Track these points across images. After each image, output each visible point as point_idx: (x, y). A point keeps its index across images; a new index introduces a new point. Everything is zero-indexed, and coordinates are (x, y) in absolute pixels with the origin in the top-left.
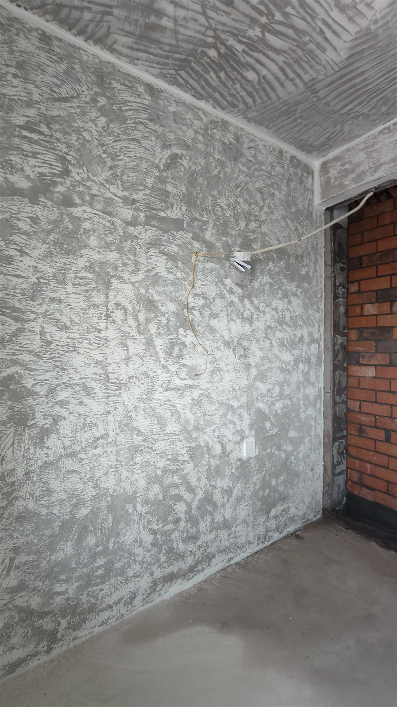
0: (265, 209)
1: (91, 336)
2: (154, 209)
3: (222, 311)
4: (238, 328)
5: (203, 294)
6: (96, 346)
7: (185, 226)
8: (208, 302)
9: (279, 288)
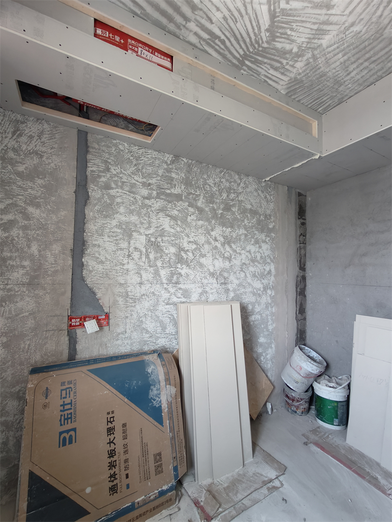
0: (242, 185)
1: (118, 268)
2: (163, 189)
3: (208, 252)
4: (219, 264)
5: (195, 241)
6: (121, 274)
7: (183, 198)
8: (199, 246)
9: (252, 237)
